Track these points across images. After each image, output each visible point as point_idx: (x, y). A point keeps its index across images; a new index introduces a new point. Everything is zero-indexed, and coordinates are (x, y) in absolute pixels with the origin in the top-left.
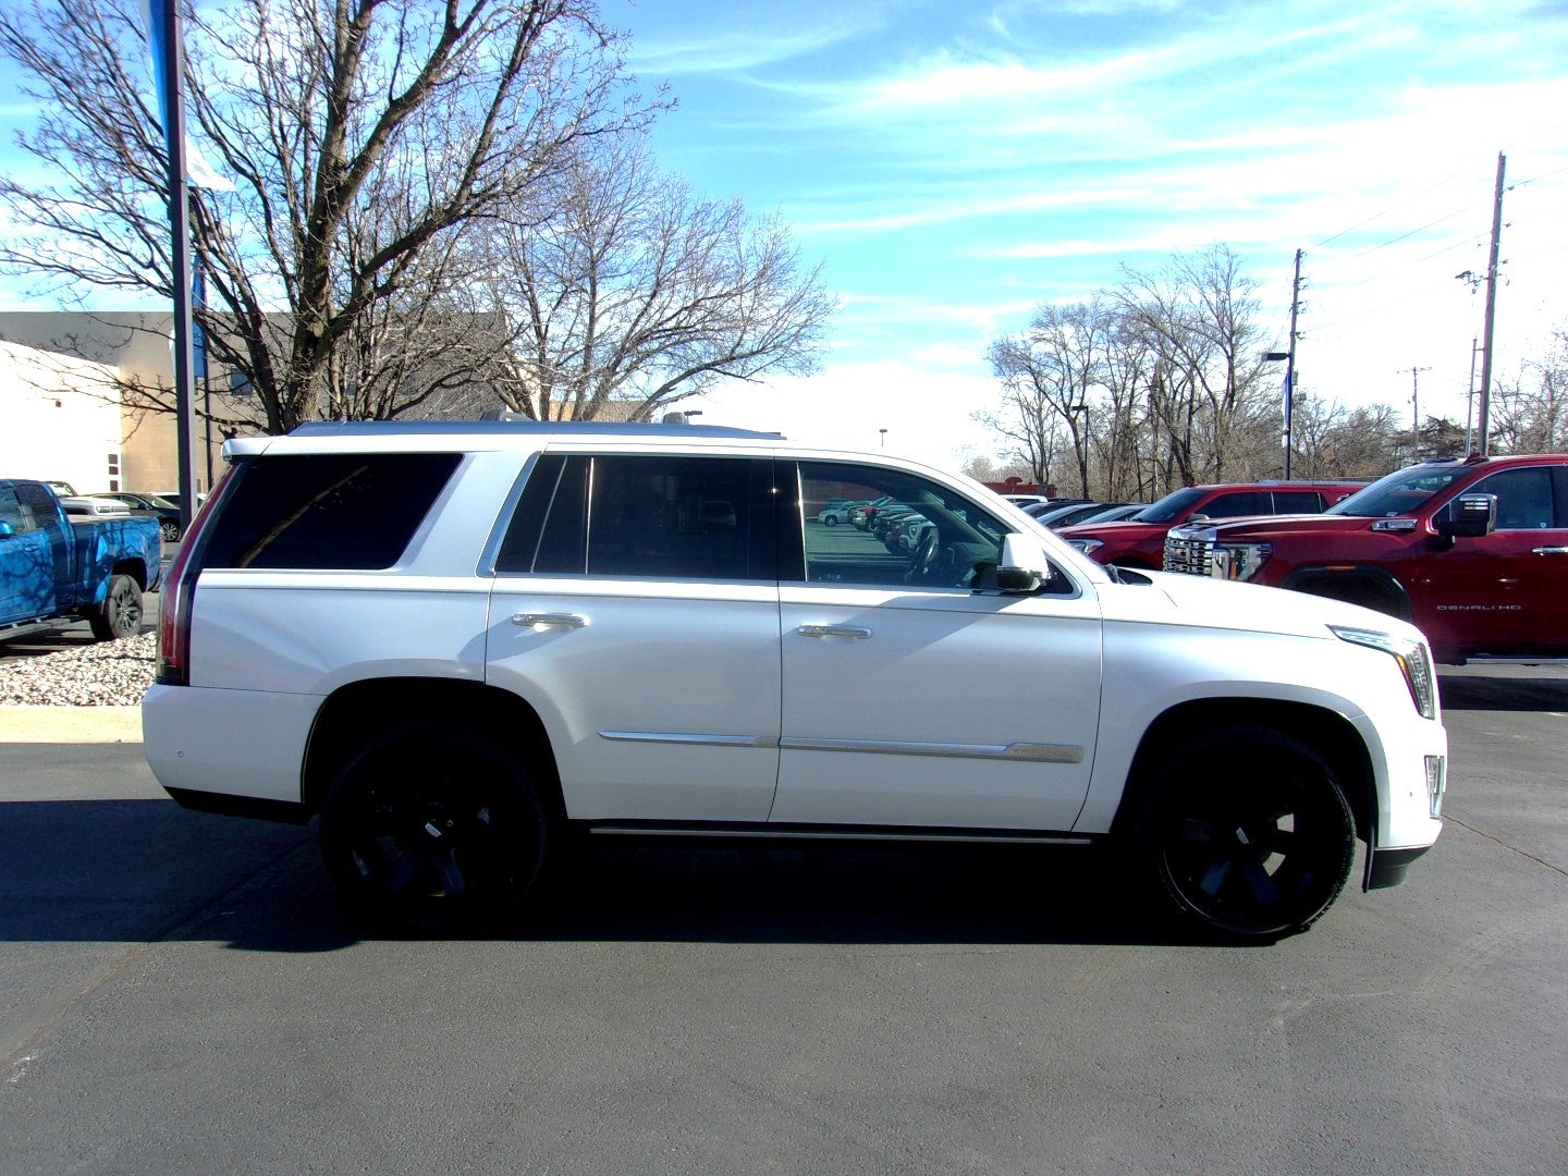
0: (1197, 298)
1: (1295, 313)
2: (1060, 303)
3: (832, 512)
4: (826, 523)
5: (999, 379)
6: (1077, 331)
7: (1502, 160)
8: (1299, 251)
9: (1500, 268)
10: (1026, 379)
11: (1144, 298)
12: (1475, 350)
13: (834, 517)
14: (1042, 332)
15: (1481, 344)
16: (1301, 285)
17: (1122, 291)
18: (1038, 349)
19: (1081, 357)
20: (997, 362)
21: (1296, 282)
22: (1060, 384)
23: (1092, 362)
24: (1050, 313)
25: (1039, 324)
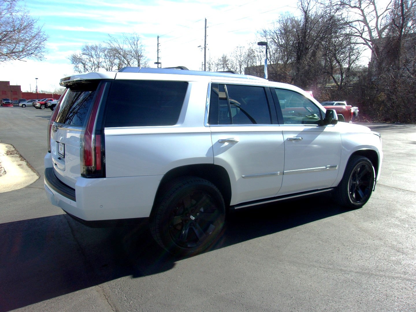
0: (130, 46)
1: (158, 52)
2: (90, 45)
3: (24, 103)
4: (22, 107)
5: (73, 65)
6: (95, 52)
7: (206, 20)
8: (158, 36)
9: (207, 46)
10: (81, 66)
11: (115, 45)
12: (202, 65)
13: (25, 105)
14: (85, 52)
15: (203, 64)
16: (159, 45)
17: (109, 42)
18: (84, 57)
19: (97, 60)
20: (71, 60)
21: (158, 44)
22: (91, 67)
23: (100, 62)
24: (87, 47)
25: (84, 50)
